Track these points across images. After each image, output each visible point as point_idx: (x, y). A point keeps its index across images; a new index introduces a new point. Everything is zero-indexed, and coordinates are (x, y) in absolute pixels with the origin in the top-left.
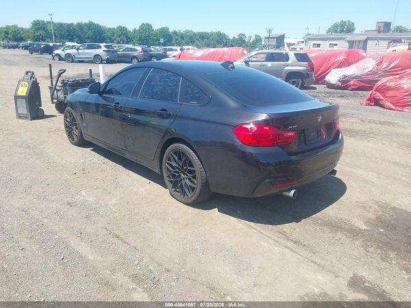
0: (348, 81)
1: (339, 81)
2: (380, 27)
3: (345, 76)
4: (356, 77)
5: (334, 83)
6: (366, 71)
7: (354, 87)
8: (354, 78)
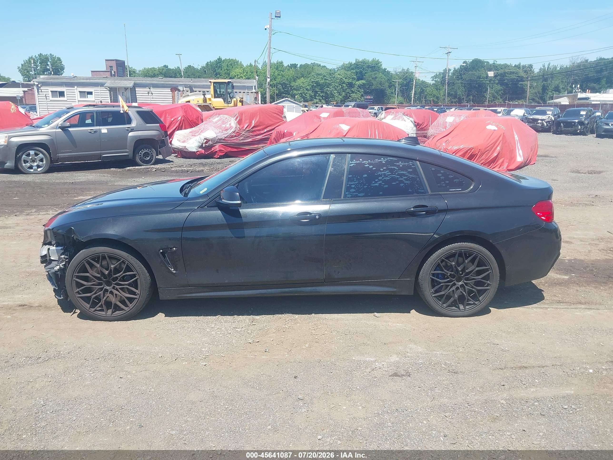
0: (211, 146)
1: (201, 147)
2: (111, 67)
3: (208, 141)
4: (219, 141)
5: (194, 150)
6: (230, 132)
7: (221, 154)
8: (217, 142)
